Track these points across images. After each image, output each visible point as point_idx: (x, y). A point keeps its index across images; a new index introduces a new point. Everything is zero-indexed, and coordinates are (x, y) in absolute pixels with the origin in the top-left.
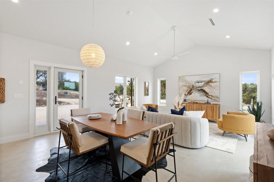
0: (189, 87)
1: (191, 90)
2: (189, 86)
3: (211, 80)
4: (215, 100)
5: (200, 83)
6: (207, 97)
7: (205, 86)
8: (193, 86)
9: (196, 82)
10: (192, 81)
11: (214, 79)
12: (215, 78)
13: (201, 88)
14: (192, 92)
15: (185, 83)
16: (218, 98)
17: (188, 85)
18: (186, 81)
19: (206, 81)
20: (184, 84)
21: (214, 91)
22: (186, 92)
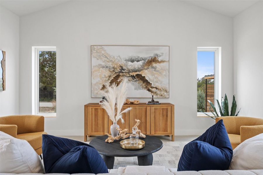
0: (114, 71)
1: (118, 77)
2: (113, 68)
3: (155, 57)
4: (162, 96)
5: (136, 62)
6: (149, 90)
7: (145, 68)
8: (122, 69)
9: (128, 61)
10: (119, 56)
11: (160, 57)
12: (162, 53)
13: (138, 73)
14: (120, 82)
15: (104, 62)
16: (166, 91)
17: (110, 64)
18: (106, 57)
19: (146, 59)
20: (103, 64)
21: (160, 78)
22: (106, 81)
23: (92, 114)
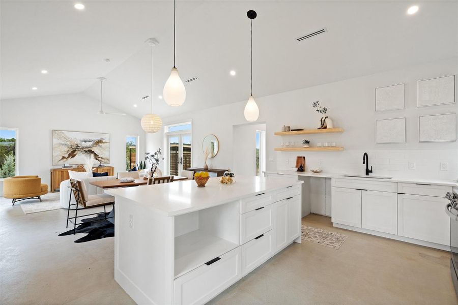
0: (71, 147)
3: (101, 140)
4: (105, 162)
5: (88, 142)
6: (97, 159)
7: (94, 146)
8: (78, 146)
9: (82, 141)
10: (76, 138)
11: (104, 139)
13: (89, 149)
14: (76, 154)
15: (63, 141)
16: (108, 160)
17: (68, 143)
18: (65, 138)
19: (95, 141)
20: (63, 143)
21: (104, 152)
22: (65, 154)
23: (59, 175)
